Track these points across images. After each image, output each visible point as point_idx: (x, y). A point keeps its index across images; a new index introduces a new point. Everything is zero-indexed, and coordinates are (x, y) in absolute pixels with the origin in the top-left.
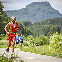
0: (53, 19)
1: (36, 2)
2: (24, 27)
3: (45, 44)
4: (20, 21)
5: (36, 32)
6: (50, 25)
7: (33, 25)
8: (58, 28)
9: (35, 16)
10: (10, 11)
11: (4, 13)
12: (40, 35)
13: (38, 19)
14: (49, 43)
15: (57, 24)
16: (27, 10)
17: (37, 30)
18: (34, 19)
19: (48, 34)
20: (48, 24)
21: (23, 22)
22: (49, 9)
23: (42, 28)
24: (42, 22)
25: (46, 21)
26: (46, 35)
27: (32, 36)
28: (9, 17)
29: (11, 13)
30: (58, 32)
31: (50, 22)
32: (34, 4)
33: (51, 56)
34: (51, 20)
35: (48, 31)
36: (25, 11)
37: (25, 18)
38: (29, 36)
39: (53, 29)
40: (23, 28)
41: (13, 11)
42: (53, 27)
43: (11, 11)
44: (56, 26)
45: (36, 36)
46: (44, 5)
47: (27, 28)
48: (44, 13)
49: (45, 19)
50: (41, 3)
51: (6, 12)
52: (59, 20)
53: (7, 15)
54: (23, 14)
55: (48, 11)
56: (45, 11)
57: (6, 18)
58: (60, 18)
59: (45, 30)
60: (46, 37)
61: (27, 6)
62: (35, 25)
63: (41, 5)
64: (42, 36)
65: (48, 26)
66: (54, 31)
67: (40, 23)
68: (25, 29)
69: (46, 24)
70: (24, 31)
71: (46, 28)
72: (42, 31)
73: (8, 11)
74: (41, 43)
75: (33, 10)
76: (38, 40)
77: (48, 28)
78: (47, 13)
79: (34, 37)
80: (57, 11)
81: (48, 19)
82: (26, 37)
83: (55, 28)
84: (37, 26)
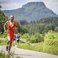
0: (47, 18)
1: (32, 3)
2: (21, 26)
3: (40, 42)
4: (17, 20)
5: (32, 30)
6: (45, 24)
7: (29, 23)
8: (52, 26)
9: (31, 15)
10: (7, 11)
11: (2, 13)
12: (36, 33)
13: (33, 18)
14: (43, 41)
15: (52, 22)
16: (23, 10)
17: (32, 28)
18: (30, 18)
19: (43, 32)
20: (43, 23)
21: (19, 21)
22: (44, 9)
23: (37, 26)
24: (37, 21)
25: (41, 20)
26: (41, 33)
27: (28, 34)
28: (6, 16)
29: (9, 13)
30: (52, 31)
31: (45, 21)
32: (30, 4)
33: (46, 52)
34: (45, 19)
35: (43, 29)
36: (22, 11)
37: (21, 17)
38: (25, 34)
39: (48, 28)
40: (19, 27)
41: (10, 10)
42: (47, 26)
43: (9, 10)
44: (50, 25)
45: (31, 34)
46: (39, 5)
47: (23, 26)
48: (39, 12)
49: (40, 19)
50: (36, 4)
51: (3, 12)
52: (53, 19)
53: (5, 14)
54: (20, 13)
55: (43, 11)
56: (41, 11)
57: (4, 17)
58: (54, 17)
59: (40, 28)
60: (41, 35)
61: (23, 6)
62: (31, 24)
63: (36, 5)
64: (37, 34)
65: (43, 24)
66: (48, 30)
67: (36, 22)
68: (21, 27)
69: (41, 23)
70: (20, 29)
71: (41, 26)
72: (37, 30)
73: (5, 11)
74: (37, 40)
75: (29, 10)
76: (33, 38)
77: (43, 27)
78: (42, 13)
79: (30, 35)
80: (51, 10)
81: (43, 18)
82: (22, 35)
83: (50, 26)
84: (33, 25)
